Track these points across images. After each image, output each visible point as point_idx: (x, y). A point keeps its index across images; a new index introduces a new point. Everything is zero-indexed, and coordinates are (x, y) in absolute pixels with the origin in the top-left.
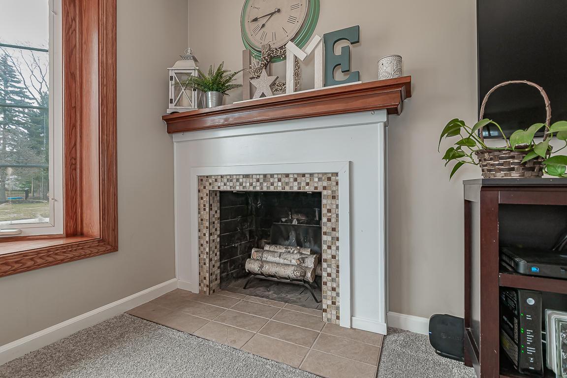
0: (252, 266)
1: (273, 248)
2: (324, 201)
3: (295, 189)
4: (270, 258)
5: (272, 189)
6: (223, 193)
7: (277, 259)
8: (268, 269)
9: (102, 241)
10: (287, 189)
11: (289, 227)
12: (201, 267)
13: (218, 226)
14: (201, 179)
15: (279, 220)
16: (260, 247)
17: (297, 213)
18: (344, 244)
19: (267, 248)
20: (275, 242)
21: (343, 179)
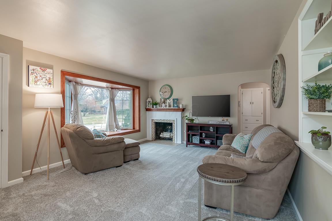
0: (161, 136)
1: (165, 133)
2: (173, 124)
3: (169, 122)
4: (165, 134)
5: (165, 122)
6: (156, 122)
7: (166, 134)
8: (164, 136)
9: (139, 130)
10: (167, 122)
11: (168, 129)
12: (152, 136)
13: (155, 128)
14: (152, 120)
15: (166, 127)
16: (162, 132)
17: (170, 126)
18: (176, 131)
19: (164, 133)
20: (165, 132)
21: (176, 121)
